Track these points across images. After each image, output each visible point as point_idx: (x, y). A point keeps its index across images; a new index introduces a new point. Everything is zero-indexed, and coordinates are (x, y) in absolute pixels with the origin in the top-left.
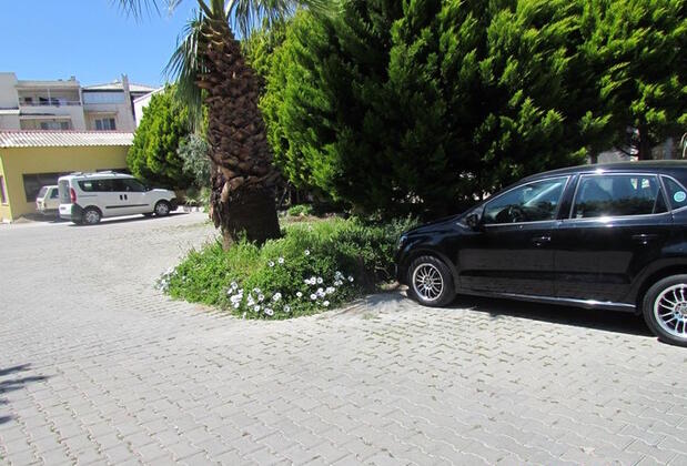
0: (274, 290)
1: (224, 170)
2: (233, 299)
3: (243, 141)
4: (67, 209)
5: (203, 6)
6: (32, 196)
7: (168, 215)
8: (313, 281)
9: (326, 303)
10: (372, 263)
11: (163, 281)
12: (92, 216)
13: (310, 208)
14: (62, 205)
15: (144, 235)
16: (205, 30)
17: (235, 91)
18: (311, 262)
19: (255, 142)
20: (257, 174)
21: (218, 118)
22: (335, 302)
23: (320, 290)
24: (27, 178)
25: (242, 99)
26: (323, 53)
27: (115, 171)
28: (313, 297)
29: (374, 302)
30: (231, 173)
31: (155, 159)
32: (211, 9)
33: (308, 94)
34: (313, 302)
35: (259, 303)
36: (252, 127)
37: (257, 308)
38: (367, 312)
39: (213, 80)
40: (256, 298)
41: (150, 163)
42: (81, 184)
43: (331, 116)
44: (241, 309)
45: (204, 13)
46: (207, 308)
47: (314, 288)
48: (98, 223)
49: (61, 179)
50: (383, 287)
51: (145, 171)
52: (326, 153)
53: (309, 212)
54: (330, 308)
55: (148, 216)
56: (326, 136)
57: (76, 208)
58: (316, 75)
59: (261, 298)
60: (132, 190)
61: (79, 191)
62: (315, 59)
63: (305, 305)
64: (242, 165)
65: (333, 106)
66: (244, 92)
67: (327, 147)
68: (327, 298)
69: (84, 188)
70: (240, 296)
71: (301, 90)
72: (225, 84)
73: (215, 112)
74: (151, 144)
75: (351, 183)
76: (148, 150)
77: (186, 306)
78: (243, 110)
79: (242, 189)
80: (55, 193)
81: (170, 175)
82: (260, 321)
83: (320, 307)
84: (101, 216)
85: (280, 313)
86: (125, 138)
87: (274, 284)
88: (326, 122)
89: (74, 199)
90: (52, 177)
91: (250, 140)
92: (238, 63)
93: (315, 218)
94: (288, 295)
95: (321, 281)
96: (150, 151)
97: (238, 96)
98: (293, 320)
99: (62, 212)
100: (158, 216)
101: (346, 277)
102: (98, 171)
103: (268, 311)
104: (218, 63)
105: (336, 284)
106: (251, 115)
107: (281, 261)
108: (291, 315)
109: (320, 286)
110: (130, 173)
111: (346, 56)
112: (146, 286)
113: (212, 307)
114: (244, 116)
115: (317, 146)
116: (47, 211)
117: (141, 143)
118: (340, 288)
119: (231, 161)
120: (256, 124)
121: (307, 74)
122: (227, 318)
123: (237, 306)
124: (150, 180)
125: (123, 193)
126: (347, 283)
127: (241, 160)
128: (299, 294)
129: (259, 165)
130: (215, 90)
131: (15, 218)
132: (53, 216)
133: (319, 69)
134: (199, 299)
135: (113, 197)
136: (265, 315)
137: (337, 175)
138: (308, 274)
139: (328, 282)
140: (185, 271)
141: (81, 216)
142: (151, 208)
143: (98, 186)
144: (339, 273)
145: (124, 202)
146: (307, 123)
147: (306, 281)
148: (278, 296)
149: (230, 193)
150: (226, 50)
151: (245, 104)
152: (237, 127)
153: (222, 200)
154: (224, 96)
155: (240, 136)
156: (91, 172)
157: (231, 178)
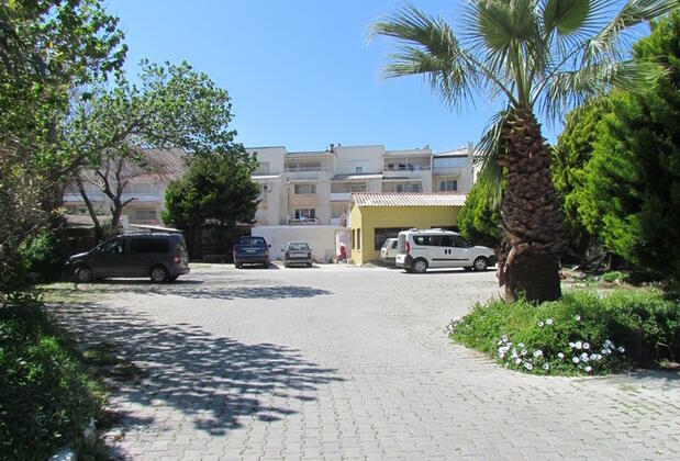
0: (537, 347)
1: (512, 236)
2: (501, 349)
3: (532, 212)
4: (401, 259)
5: (512, 99)
6: (378, 246)
7: (485, 270)
8: (578, 345)
9: (589, 369)
10: (654, 338)
11: (450, 327)
12: (420, 266)
13: (627, 275)
14: (399, 255)
15: (456, 286)
16: (511, 119)
17: (530, 168)
18: (580, 327)
19: (544, 212)
20: (542, 242)
21: (513, 190)
22: (598, 369)
23: (584, 355)
24: (378, 231)
25: (536, 175)
26: (635, 125)
27: (444, 228)
28: (576, 360)
29: (641, 376)
30: (518, 239)
31: (481, 218)
32: (517, 100)
33: (616, 164)
34: (575, 365)
35: (522, 357)
36: (542, 199)
37: (518, 361)
38: (627, 384)
39: (512, 159)
40: (519, 352)
41: (477, 223)
42: (416, 239)
43: (638, 186)
44: (505, 360)
45: (512, 105)
46: (478, 354)
47: (578, 352)
48: (425, 272)
49: (402, 233)
50: (663, 364)
51: (471, 230)
52: (628, 222)
53: (624, 280)
54: (590, 373)
55: (468, 269)
56: (632, 206)
57: (409, 258)
58: (628, 146)
59: (524, 353)
60: (456, 246)
61: (412, 244)
62: (627, 131)
63: (564, 366)
64: (529, 233)
65: (641, 175)
66: (539, 169)
67: (631, 217)
68: (591, 363)
69: (417, 242)
70: (507, 348)
71: (608, 160)
72: (521, 163)
73: (512, 186)
74: (479, 205)
75: (654, 254)
76: (476, 211)
77: (462, 349)
78: (535, 184)
79: (527, 253)
80: (395, 244)
81: (492, 234)
82: (519, 373)
83: (583, 371)
84: (427, 267)
85: (538, 368)
86: (459, 200)
87: (539, 342)
88: (633, 192)
89: (408, 251)
90: (395, 231)
91: (539, 211)
92: (535, 144)
93: (628, 286)
94: (552, 354)
95: (587, 346)
96: (477, 211)
97: (532, 172)
98: (550, 378)
99: (398, 261)
100: (477, 270)
101: (617, 347)
102: (432, 228)
103: (528, 366)
104: (517, 145)
105: (604, 352)
106: (543, 188)
107: (549, 322)
108: (549, 373)
109: (586, 351)
110: (457, 231)
111: (659, 128)
112: (438, 329)
113: (483, 354)
114: (535, 189)
115: (621, 215)
116: (387, 259)
117: (471, 204)
118: (608, 357)
119: (519, 229)
120: (547, 197)
121: (620, 145)
122: (492, 365)
123: (502, 356)
124: (476, 238)
125: (448, 248)
126: (616, 353)
127: (529, 228)
128: (561, 355)
129: (545, 233)
130: (513, 168)
131: (364, 263)
132: (391, 263)
133: (631, 140)
134: (474, 347)
135: (438, 251)
136: (524, 368)
137: (638, 246)
138: (574, 337)
139: (595, 349)
140: (469, 320)
141: (412, 266)
142: (470, 263)
143: (427, 241)
144: (608, 342)
145: (448, 256)
146: (612, 193)
147: (572, 344)
148: (538, 353)
149: (516, 257)
150: (526, 133)
151: (538, 180)
152: (528, 199)
153: (508, 262)
154: (520, 173)
155: (530, 207)
156: (425, 229)
157: (517, 244)
